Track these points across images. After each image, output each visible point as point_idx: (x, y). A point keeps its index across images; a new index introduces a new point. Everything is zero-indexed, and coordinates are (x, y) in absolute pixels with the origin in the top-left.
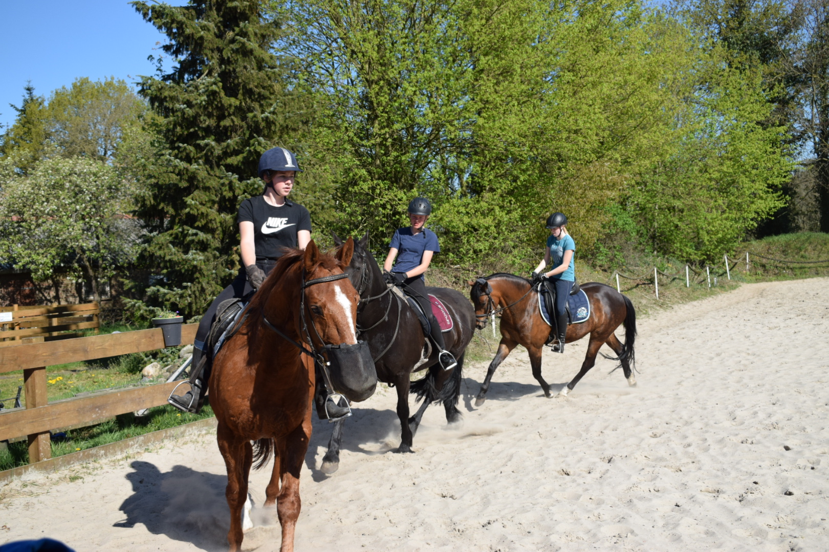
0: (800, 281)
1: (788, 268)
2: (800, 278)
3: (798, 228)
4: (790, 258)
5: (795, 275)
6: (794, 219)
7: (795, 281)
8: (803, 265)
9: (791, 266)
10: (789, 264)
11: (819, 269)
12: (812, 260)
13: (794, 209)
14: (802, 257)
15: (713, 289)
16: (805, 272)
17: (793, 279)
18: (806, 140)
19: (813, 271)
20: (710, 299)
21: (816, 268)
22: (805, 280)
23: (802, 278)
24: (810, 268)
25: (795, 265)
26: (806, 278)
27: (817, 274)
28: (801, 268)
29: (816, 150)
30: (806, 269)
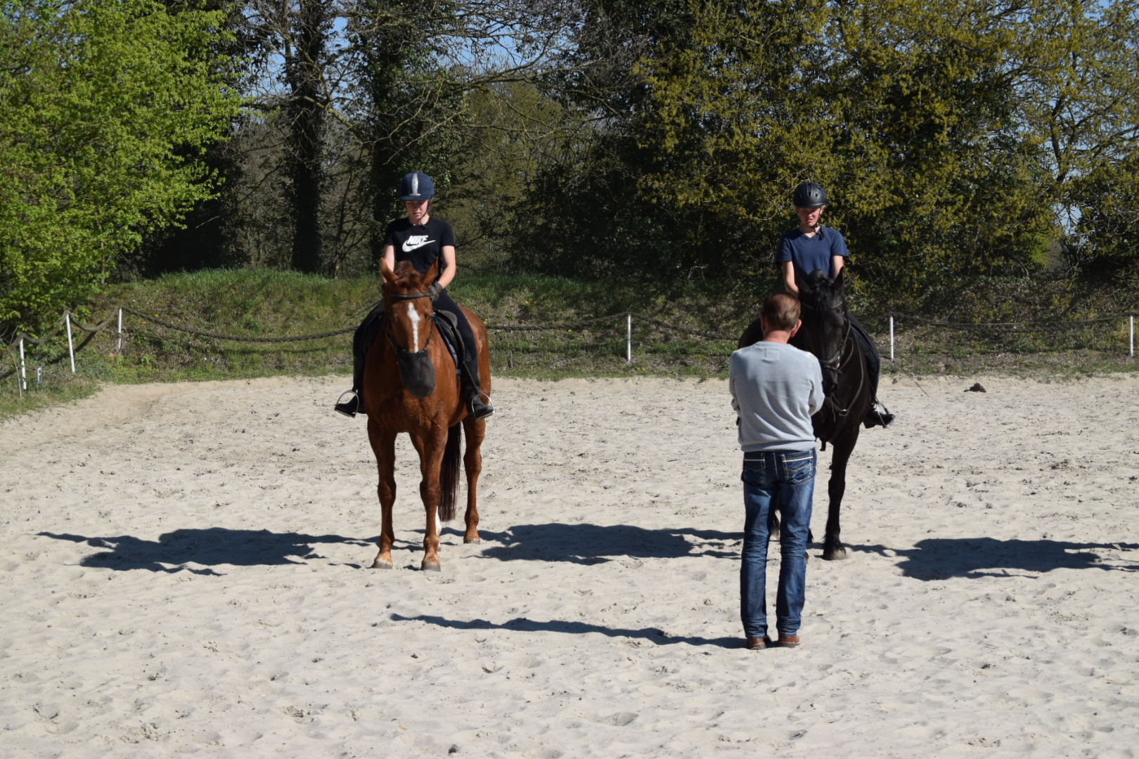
0: (241, 383)
1: (214, 350)
2: (240, 377)
3: (240, 258)
4: (219, 329)
5: (230, 368)
6: (234, 235)
7: (229, 383)
8: (249, 345)
9: (223, 345)
10: (216, 341)
11: (284, 356)
12: (271, 335)
13: (236, 211)
14: (248, 325)
15: (33, 394)
16: (253, 362)
17: (225, 377)
18: (269, 49)
19: (272, 361)
20: (24, 418)
21: (278, 352)
22: (252, 381)
23: (246, 376)
24: (264, 353)
25: (230, 344)
26: (254, 376)
27: (280, 368)
28: (244, 352)
29: (290, 76)
30: (256, 356)
